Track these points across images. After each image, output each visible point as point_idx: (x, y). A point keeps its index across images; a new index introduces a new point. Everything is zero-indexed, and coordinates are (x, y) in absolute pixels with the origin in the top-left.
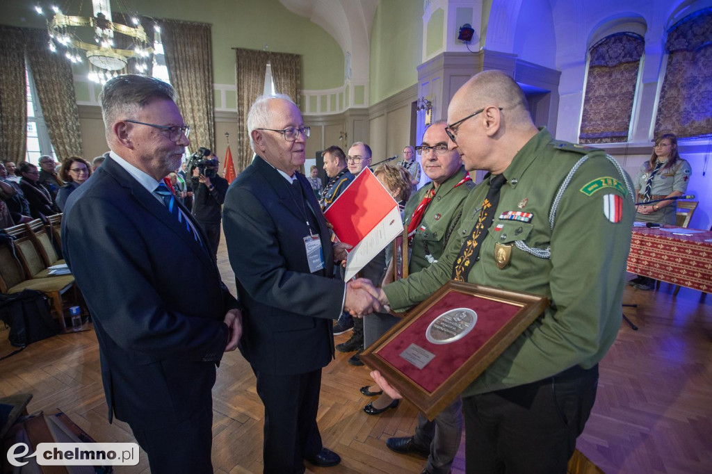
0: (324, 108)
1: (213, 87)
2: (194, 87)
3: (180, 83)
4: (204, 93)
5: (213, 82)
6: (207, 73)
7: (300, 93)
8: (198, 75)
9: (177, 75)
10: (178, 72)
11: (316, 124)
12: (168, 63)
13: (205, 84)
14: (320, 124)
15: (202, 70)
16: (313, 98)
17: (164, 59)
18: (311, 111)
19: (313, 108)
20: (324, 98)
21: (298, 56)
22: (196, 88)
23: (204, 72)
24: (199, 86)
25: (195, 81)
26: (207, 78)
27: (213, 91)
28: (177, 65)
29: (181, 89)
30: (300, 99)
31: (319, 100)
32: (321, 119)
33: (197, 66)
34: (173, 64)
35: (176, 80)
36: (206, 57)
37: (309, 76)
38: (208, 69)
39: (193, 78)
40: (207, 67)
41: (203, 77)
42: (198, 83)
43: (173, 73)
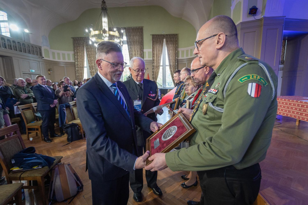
0: (187, 55)
1: (143, 51)
2: (136, 51)
3: (132, 50)
4: (140, 53)
5: (143, 49)
6: (141, 46)
7: (177, 50)
8: (138, 47)
9: (130, 48)
10: (131, 46)
11: (184, 62)
12: (128, 43)
13: (141, 50)
14: (185, 62)
15: (139, 45)
16: (183, 52)
17: (126, 42)
18: (182, 57)
19: (183, 56)
20: (187, 51)
21: (177, 35)
22: (137, 52)
23: (140, 45)
24: (138, 51)
25: (137, 49)
26: (141, 47)
27: (143, 52)
28: (131, 44)
29: (132, 52)
30: (177, 53)
31: (185, 52)
32: (186, 60)
33: (138, 43)
34: (129, 44)
35: (130, 49)
36: (141, 40)
37: (181, 42)
38: (142, 44)
39: (136, 48)
40: (141, 43)
41: (140, 47)
42: (138, 50)
43: (129, 47)
